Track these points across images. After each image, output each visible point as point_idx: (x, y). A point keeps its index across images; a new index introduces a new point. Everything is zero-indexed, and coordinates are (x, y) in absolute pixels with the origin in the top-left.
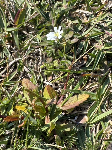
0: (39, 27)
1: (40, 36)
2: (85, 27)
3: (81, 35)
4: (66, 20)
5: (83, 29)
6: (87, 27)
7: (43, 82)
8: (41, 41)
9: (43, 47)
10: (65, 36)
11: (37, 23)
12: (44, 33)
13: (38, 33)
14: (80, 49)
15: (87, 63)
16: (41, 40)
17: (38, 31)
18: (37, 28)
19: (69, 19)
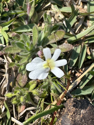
0: (5, 15)
2: (81, 21)
5: (77, 24)
6: (83, 20)
7: (11, 118)
9: (11, 55)
10: (49, 37)
11: (1, 8)
12: (14, 28)
13: (1, 26)
14: (72, 60)
15: (82, 82)
16: (7, 41)
17: (2, 21)
19: (54, 4)
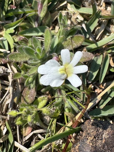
0: (10, 14)
1: (12, 34)
2: (103, 26)
3: (97, 44)
4: (66, 5)
5: (98, 28)
6: (106, 25)
8: (12, 50)
9: (16, 64)
10: (65, 44)
11: (6, 5)
12: (21, 31)
13: (5, 27)
14: (91, 72)
15: (102, 101)
16: (12, 46)
17: (7, 22)
18: (4, 14)
19: (71, 4)
